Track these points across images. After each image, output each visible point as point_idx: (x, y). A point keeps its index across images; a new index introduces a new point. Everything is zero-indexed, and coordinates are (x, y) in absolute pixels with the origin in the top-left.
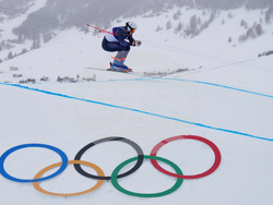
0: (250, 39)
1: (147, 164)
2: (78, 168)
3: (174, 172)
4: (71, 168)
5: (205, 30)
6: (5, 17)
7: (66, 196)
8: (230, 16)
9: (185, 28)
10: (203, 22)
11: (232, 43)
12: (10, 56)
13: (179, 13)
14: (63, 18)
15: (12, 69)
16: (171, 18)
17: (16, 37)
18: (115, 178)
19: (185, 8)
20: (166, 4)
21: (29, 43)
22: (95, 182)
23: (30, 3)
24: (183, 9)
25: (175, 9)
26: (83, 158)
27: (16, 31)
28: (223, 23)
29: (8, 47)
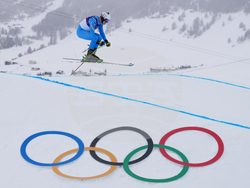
0: (247, 40)
1: (156, 152)
2: (93, 154)
3: (180, 160)
4: (86, 154)
5: (207, 32)
6: (26, 15)
7: (82, 179)
8: (230, 19)
9: (188, 28)
10: (205, 24)
11: (232, 44)
12: (30, 51)
13: (184, 15)
14: (78, 17)
15: (31, 62)
16: (176, 20)
17: (35, 34)
18: (127, 164)
19: (189, 10)
20: (172, 7)
21: (46, 40)
22: (108, 167)
23: (49, 3)
24: (187, 12)
25: (180, 12)
26: (98, 145)
27: (35, 28)
28: (223, 25)
29: (28, 43)
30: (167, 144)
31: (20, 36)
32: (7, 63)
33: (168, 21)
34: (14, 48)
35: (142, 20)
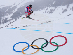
0: (64, 13)
3: (56, 45)
4: (31, 47)
5: (54, 12)
6: (8, 14)
7: (30, 54)
8: (59, 8)
9: (49, 12)
10: (53, 10)
11: (60, 14)
12: (11, 23)
14: (21, 13)
15: (11, 26)
16: (46, 10)
17: (11, 19)
18: (42, 48)
19: (48, 7)
20: (44, 7)
21: (14, 20)
22: (37, 50)
23: (14, 10)
24: (48, 8)
25: (47, 8)
26: (33, 44)
27: (11, 17)
29: (10, 21)
30: (52, 41)
31: (8, 20)
32: (5, 27)
33: (44, 10)
34: (7, 23)
35: (37, 11)
